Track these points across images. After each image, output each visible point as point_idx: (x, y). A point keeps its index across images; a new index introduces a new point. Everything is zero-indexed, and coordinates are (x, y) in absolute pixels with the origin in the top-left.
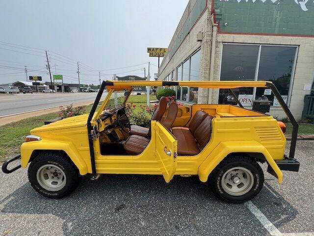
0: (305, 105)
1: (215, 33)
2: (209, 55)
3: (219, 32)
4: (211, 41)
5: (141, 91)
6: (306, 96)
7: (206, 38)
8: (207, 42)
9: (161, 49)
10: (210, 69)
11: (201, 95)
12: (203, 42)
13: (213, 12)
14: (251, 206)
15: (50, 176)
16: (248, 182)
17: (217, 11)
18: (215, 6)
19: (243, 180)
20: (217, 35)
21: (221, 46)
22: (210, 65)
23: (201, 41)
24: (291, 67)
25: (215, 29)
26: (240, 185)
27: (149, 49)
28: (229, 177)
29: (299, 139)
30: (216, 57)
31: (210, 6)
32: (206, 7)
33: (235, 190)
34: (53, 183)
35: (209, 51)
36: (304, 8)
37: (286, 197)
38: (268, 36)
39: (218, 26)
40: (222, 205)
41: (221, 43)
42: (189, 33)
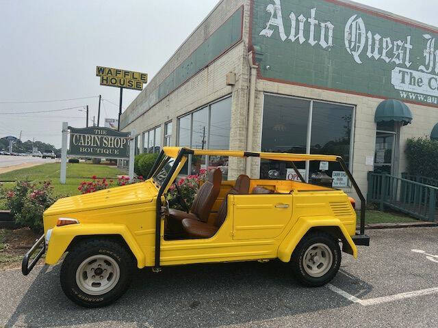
0: (369, 184)
1: (254, 78)
2: (246, 108)
3: (259, 77)
4: (249, 88)
5: (117, 156)
6: (369, 173)
7: (241, 84)
8: (242, 89)
9: (126, 73)
10: (247, 129)
11: (235, 168)
12: (235, 88)
13: (250, 48)
14: (331, 287)
15: (90, 274)
16: (327, 261)
17: (257, 48)
18: (253, 41)
19: (322, 260)
20: (256, 81)
21: (262, 97)
22: (248, 123)
23: (232, 85)
24: (349, 133)
25: (254, 72)
26: (320, 266)
27: (100, 71)
28: (309, 257)
29: (367, 228)
30: (256, 112)
31: (246, 39)
32: (241, 40)
33: (316, 272)
34: (94, 285)
35: (246, 103)
36: (358, 60)
37: (361, 278)
38: (320, 90)
39: (258, 70)
40: (304, 290)
41: (262, 93)
42: (207, 66)
